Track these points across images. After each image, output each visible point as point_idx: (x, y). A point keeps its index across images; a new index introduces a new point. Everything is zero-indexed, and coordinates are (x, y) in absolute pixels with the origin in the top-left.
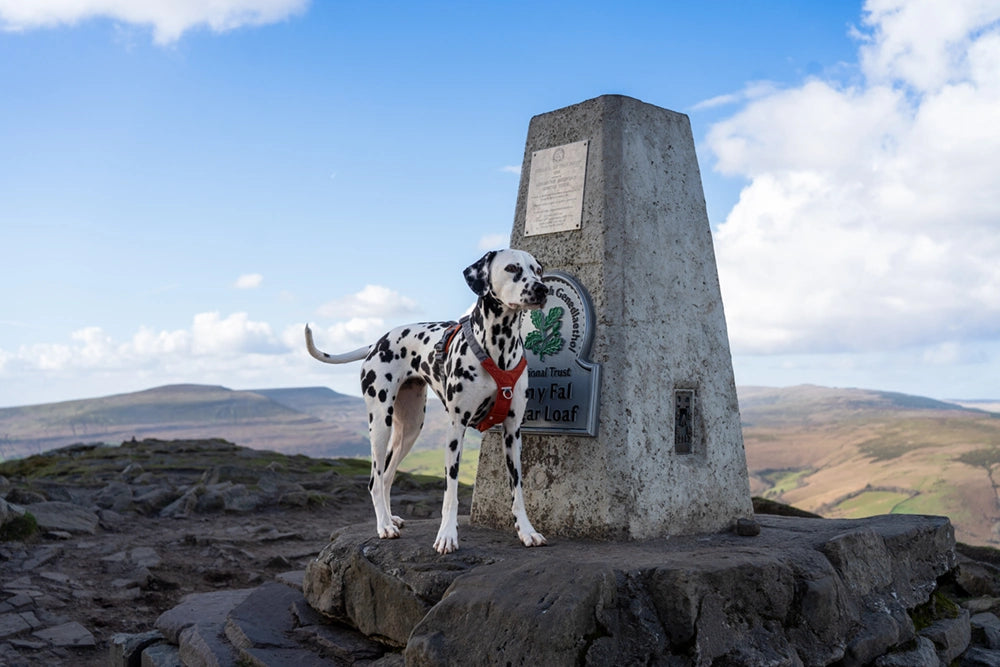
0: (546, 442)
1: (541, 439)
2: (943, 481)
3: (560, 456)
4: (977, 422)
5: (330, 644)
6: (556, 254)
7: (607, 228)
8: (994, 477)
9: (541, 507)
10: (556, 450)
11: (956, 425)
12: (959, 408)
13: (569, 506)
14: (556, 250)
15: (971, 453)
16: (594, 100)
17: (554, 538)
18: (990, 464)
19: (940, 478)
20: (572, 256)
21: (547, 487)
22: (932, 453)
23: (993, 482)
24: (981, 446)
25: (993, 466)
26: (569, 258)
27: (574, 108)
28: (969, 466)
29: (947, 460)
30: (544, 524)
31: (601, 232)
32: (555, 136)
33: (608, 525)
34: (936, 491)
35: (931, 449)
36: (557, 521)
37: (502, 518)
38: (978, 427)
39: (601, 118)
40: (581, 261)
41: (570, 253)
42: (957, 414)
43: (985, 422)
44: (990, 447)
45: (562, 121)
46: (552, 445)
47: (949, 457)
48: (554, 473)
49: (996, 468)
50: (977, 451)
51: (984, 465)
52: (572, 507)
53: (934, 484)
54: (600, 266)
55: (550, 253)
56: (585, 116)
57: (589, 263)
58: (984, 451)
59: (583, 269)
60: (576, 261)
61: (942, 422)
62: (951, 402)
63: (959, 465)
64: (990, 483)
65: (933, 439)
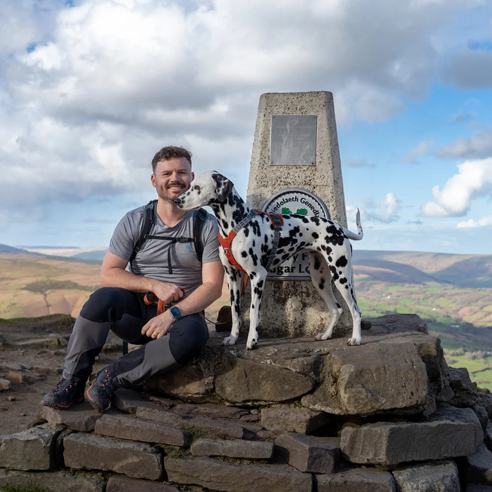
0: (299, 285)
1: (294, 283)
2: (14, 304)
3: (310, 292)
4: (38, 262)
5: (216, 411)
6: (297, 178)
7: (333, 167)
8: (48, 298)
9: (298, 320)
10: (307, 289)
11: (24, 264)
12: (26, 252)
13: (320, 319)
14: (297, 176)
15: (33, 284)
16: (318, 93)
17: (310, 337)
18: (45, 291)
19: (12, 302)
20: (310, 180)
21: (302, 309)
22: (8, 284)
23: (47, 303)
24: (40, 279)
25: (47, 292)
26: (307, 181)
27: (303, 94)
28: (32, 293)
29: (17, 289)
30: (300, 330)
31: (330, 168)
32: (289, 108)
33: (348, 327)
34: (9, 311)
35: (5, 282)
36: (311, 328)
37: (266, 329)
38: (38, 265)
39: (324, 104)
40: (317, 184)
41: (308, 179)
42: (24, 257)
43: (43, 262)
44: (46, 279)
45: (293, 100)
46: (304, 286)
47: (18, 287)
48: (307, 301)
49: (49, 293)
50: (37, 282)
51: (42, 292)
52: (322, 319)
53: (8, 306)
54: (331, 188)
55: (292, 177)
56: (311, 101)
57: (323, 185)
58: (42, 282)
59: (318, 188)
60: (313, 183)
61: (14, 262)
62: (21, 248)
63: (25, 292)
64: (45, 304)
65: (8, 274)
